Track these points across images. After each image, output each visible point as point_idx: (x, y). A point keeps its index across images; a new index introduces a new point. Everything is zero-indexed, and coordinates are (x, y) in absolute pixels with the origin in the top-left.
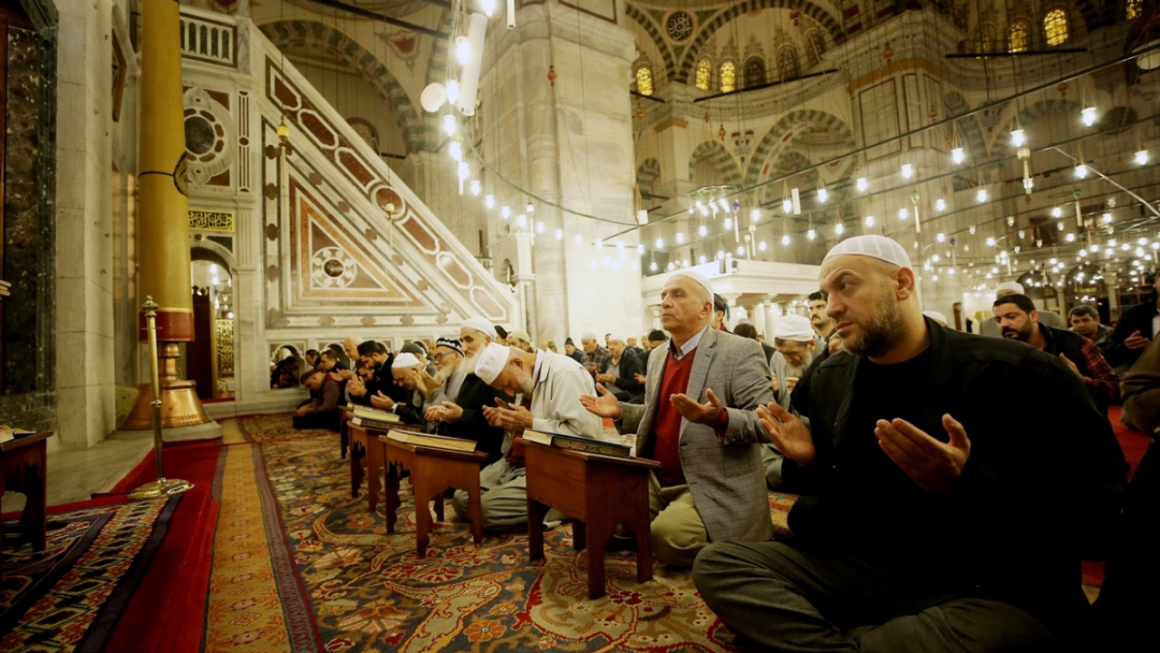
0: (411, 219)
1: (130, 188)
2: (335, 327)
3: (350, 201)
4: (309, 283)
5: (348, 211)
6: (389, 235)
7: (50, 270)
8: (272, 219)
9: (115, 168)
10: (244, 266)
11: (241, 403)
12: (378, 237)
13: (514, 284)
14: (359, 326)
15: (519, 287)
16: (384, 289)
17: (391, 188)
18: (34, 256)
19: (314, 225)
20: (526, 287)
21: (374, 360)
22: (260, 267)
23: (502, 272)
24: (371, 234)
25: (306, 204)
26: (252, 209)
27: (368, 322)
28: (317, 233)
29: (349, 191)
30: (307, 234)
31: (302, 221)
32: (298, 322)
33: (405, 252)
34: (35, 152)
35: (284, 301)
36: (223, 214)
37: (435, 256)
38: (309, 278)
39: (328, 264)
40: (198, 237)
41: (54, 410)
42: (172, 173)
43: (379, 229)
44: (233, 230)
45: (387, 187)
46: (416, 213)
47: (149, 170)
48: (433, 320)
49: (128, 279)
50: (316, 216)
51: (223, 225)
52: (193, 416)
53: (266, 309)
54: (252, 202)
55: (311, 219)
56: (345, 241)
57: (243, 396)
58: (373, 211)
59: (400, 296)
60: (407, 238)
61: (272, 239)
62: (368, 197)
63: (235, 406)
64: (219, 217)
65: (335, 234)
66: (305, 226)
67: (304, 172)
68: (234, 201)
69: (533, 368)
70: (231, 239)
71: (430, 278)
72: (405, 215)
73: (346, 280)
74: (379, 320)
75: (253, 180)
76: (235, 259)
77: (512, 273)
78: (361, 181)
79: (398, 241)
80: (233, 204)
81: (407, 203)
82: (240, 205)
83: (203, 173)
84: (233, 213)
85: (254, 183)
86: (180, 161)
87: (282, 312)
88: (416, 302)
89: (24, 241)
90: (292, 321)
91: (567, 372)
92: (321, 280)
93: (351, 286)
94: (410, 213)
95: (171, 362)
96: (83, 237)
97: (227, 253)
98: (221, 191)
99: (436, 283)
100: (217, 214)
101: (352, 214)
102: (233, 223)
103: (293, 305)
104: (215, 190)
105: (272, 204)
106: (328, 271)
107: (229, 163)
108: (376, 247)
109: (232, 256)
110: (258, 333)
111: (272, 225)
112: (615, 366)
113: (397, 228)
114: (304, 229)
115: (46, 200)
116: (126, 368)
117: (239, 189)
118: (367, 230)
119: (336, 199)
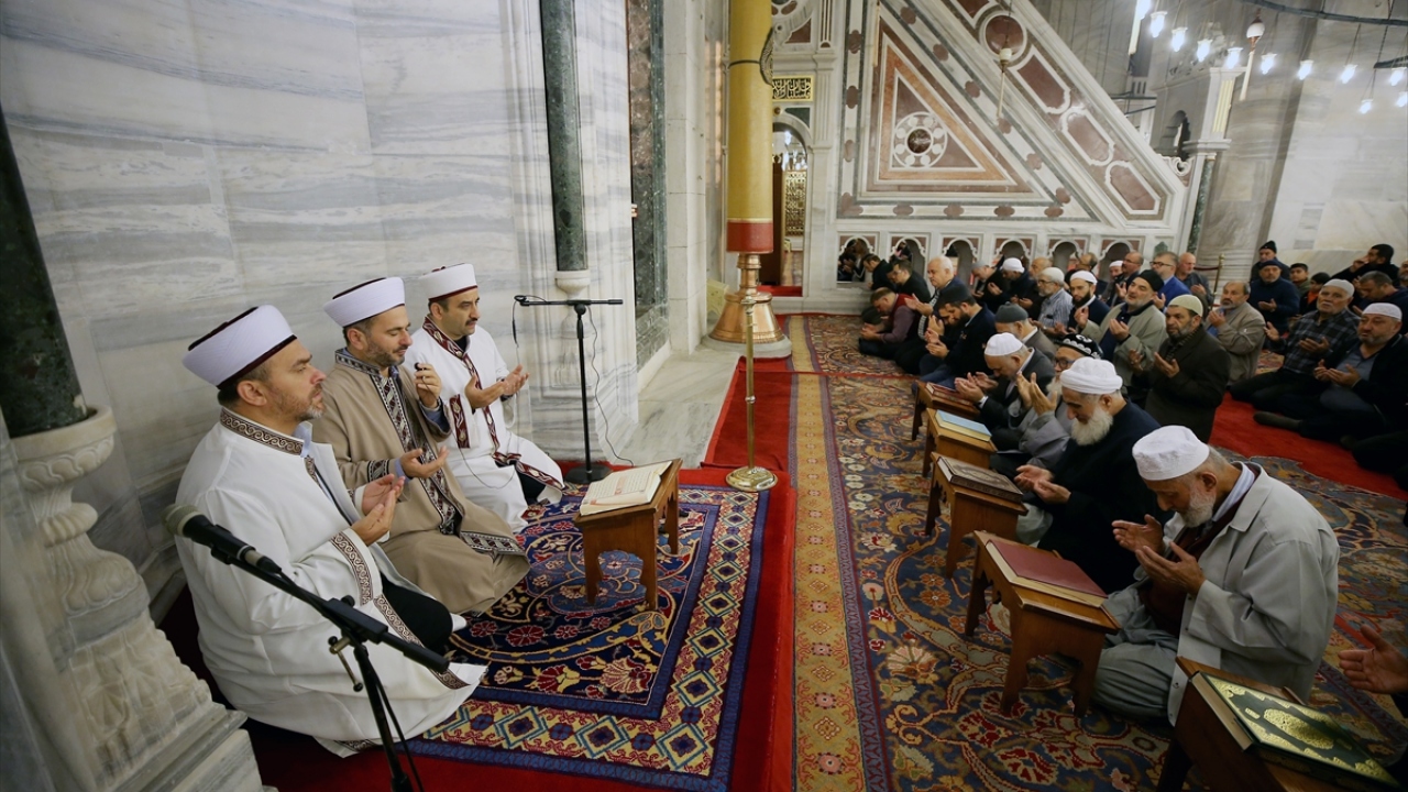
0: (1034, 59)
1: (718, 58)
2: (913, 218)
3: (950, 42)
4: (887, 162)
5: (946, 58)
6: (999, 91)
7: (662, 188)
8: (853, 81)
9: (706, 39)
10: (820, 144)
11: (808, 299)
12: (981, 92)
13: (1184, 157)
14: (941, 218)
15: (1194, 163)
16: (980, 168)
17: (1012, 16)
18: (651, 176)
19: (900, 82)
20: (1206, 161)
21: (962, 311)
22: (836, 142)
23: (1168, 132)
24: (971, 90)
25: (894, 54)
26: (831, 69)
27: (953, 212)
28: (905, 94)
29: (951, 27)
30: (892, 96)
31: (887, 79)
32: (871, 211)
33: (1017, 113)
34: (649, 66)
35: (859, 185)
36: (802, 80)
37: (1060, 115)
38: (888, 155)
39: (912, 136)
40: (776, 111)
41: (666, 320)
42: (758, 59)
43: (984, 81)
44: (811, 99)
45: (1006, 13)
46: (1042, 50)
47: (738, 59)
48: (1040, 212)
49: (715, 161)
50: (905, 71)
51: (802, 93)
52: (769, 333)
53: (839, 194)
54: (833, 60)
55: (898, 75)
56: (937, 102)
57: (810, 293)
58: (980, 54)
59: (1001, 177)
60: (1022, 90)
61: (851, 107)
62: (975, 33)
63: (802, 302)
64: (798, 83)
65: (925, 94)
66: (890, 86)
67: (894, 8)
68: (814, 61)
69: (1225, 494)
70: (808, 109)
71: (1048, 150)
72: (1024, 55)
73: (933, 156)
74: (968, 211)
75: (836, 29)
76: (811, 134)
77: (1186, 135)
78: (968, 11)
79: (1009, 97)
80: (812, 66)
81: (1030, 35)
82: (821, 65)
83: (784, 29)
84: (812, 78)
85: (836, 34)
86: (766, 43)
87: (855, 197)
88: (1021, 188)
89: (644, 161)
90: (866, 210)
91: (1292, 542)
92: (902, 157)
93: (936, 165)
94: (1034, 51)
95: (752, 273)
96: (685, 149)
97: (804, 128)
98: (802, 49)
99: (1055, 158)
100: (797, 80)
101: (951, 61)
102: (812, 91)
103: (868, 190)
104: (795, 50)
105: (854, 58)
106: (911, 146)
107: (810, 13)
108: (976, 108)
109: (808, 132)
110: (829, 223)
111: (853, 87)
112: (1363, 360)
113: (1010, 76)
114: (888, 90)
115: (658, 114)
116: (713, 253)
117: (820, 44)
118: (968, 84)
119: (931, 41)
